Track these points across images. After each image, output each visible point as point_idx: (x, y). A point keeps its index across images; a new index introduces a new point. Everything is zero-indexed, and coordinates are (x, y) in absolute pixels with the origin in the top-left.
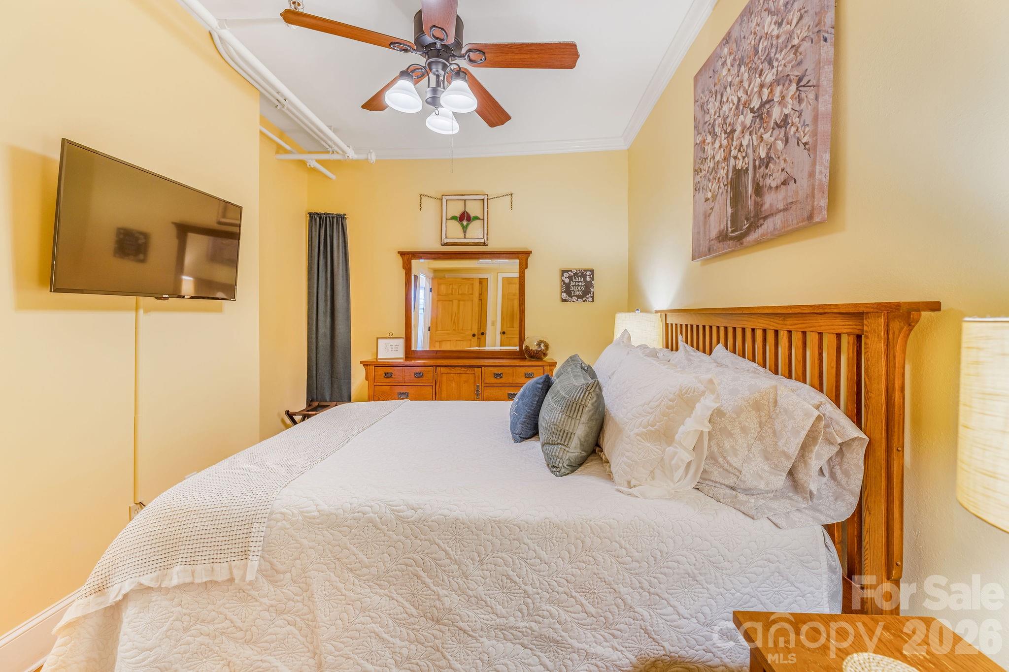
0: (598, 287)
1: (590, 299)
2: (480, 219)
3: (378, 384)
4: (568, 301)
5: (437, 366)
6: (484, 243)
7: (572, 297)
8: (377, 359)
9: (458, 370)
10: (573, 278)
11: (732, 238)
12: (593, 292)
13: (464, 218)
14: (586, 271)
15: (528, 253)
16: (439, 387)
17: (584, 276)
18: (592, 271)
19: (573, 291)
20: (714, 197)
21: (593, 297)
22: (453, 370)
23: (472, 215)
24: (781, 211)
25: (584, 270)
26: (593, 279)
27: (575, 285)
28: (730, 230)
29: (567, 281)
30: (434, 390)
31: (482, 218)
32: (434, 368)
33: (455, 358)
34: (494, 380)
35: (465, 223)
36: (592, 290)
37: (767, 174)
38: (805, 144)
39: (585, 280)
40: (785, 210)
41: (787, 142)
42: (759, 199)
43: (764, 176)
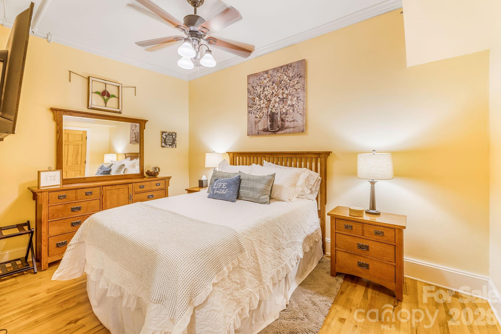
0: (178, 141)
1: (175, 146)
2: (116, 97)
3: (52, 205)
4: (165, 147)
5: (103, 186)
6: (120, 112)
7: (167, 145)
8: (39, 187)
9: (118, 187)
10: (168, 136)
11: (270, 131)
12: (176, 143)
13: (105, 94)
14: (173, 133)
15: (145, 121)
16: (105, 199)
17: (172, 135)
18: (176, 133)
19: (167, 142)
20: (261, 118)
21: (176, 145)
22: (114, 187)
23: (111, 93)
24: (292, 128)
25: (172, 133)
26: (176, 137)
27: (168, 140)
28: (269, 129)
29: (165, 137)
30: (101, 201)
31: (117, 96)
32: (101, 187)
33: (114, 180)
34: (140, 190)
35: (106, 97)
36: (175, 142)
37: (286, 117)
38: (300, 114)
39: (172, 137)
40: (294, 128)
41: (294, 111)
42: (283, 123)
43: (285, 117)
